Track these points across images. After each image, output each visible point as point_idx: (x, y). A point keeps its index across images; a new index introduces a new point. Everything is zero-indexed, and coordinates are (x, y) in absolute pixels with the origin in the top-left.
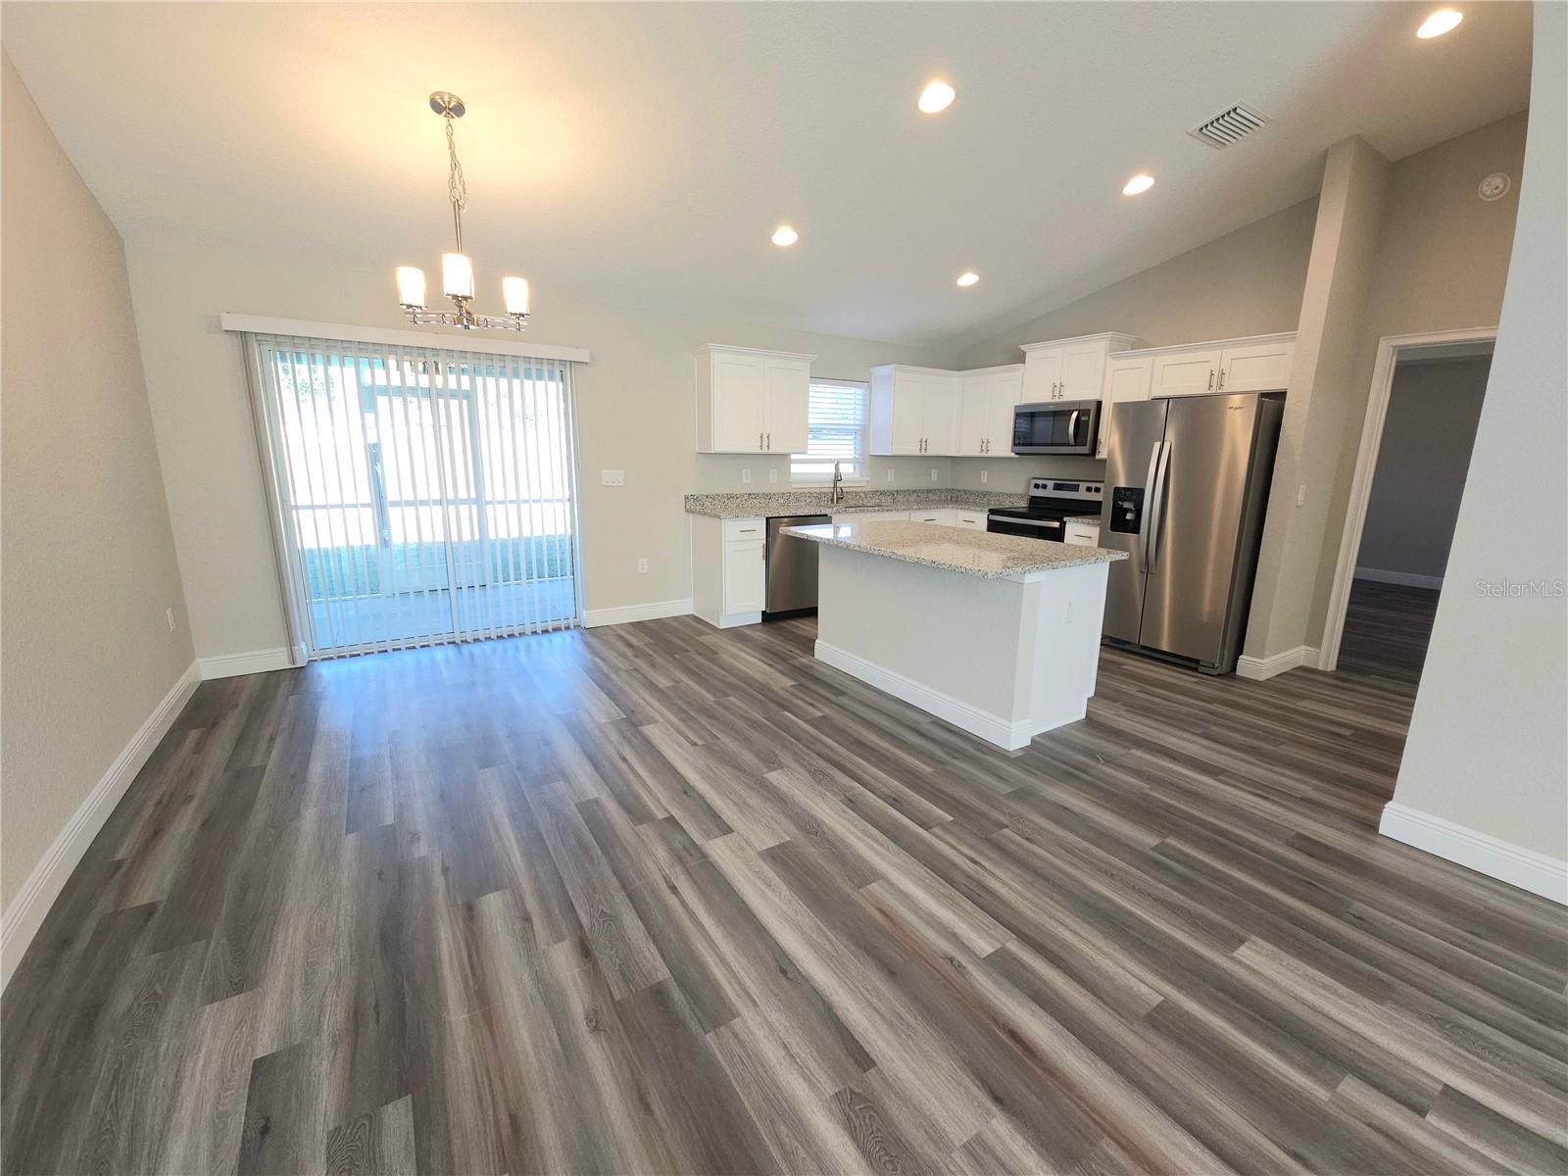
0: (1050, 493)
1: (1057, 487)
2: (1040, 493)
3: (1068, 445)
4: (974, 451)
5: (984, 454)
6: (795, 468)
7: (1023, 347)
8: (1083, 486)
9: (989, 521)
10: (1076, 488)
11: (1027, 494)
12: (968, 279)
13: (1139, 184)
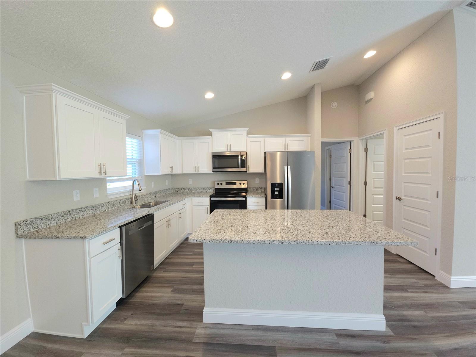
0: (224, 186)
1: (227, 184)
2: (220, 186)
3: (238, 168)
4: (191, 171)
5: (196, 172)
6: (109, 186)
7: (211, 130)
8: (238, 183)
9: (211, 201)
10: (235, 184)
11: (214, 187)
12: (209, 95)
13: (287, 76)
